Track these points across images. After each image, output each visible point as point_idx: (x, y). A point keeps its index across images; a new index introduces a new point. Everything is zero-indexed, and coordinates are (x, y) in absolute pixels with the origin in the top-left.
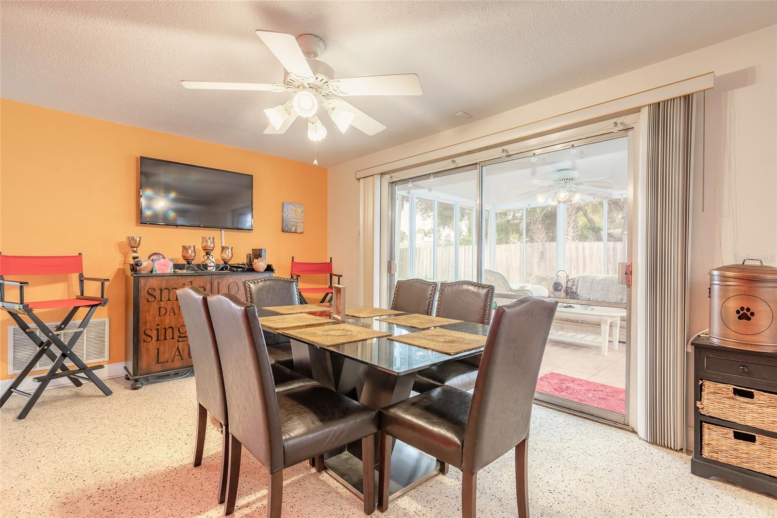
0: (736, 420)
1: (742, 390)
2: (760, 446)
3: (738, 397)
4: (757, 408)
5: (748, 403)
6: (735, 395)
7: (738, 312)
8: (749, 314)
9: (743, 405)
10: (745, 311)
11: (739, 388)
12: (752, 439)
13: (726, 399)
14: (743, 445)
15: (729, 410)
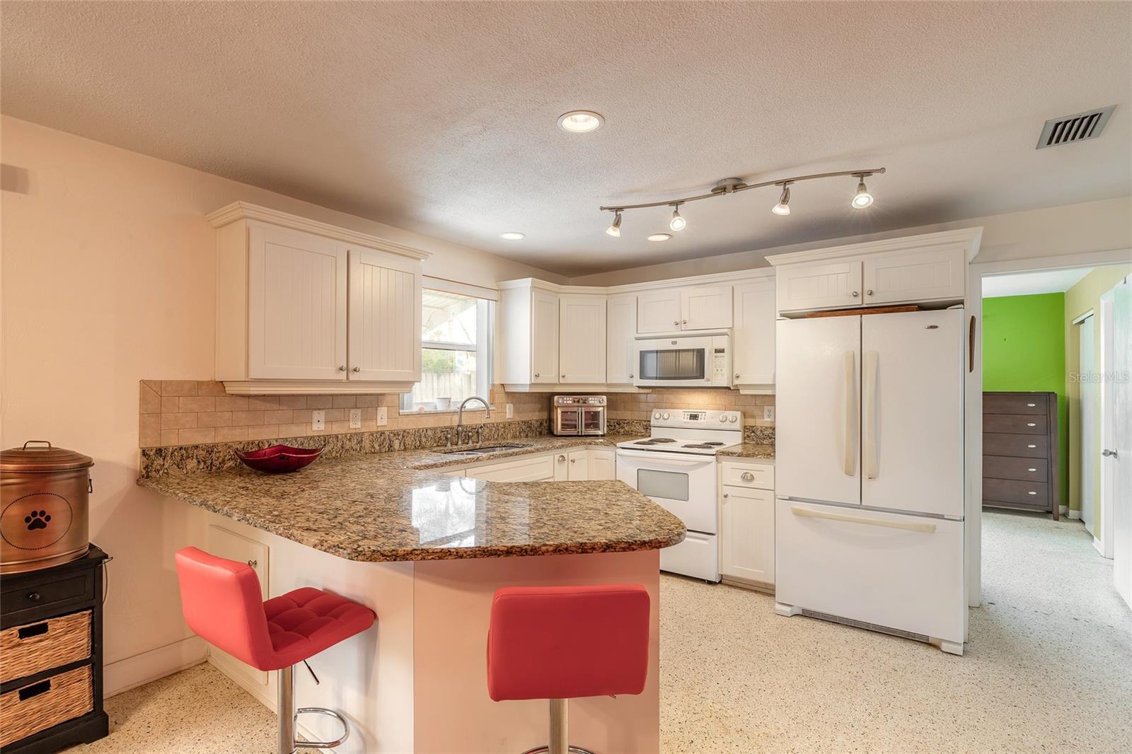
0: (24, 673)
1: (33, 626)
2: (56, 691)
3: (26, 640)
4: (51, 642)
5: (41, 641)
6: (21, 639)
7: (28, 520)
8: (43, 519)
9: (33, 648)
10: (38, 517)
11: (28, 626)
12: (45, 687)
13: (8, 650)
14: (34, 703)
15: (14, 663)
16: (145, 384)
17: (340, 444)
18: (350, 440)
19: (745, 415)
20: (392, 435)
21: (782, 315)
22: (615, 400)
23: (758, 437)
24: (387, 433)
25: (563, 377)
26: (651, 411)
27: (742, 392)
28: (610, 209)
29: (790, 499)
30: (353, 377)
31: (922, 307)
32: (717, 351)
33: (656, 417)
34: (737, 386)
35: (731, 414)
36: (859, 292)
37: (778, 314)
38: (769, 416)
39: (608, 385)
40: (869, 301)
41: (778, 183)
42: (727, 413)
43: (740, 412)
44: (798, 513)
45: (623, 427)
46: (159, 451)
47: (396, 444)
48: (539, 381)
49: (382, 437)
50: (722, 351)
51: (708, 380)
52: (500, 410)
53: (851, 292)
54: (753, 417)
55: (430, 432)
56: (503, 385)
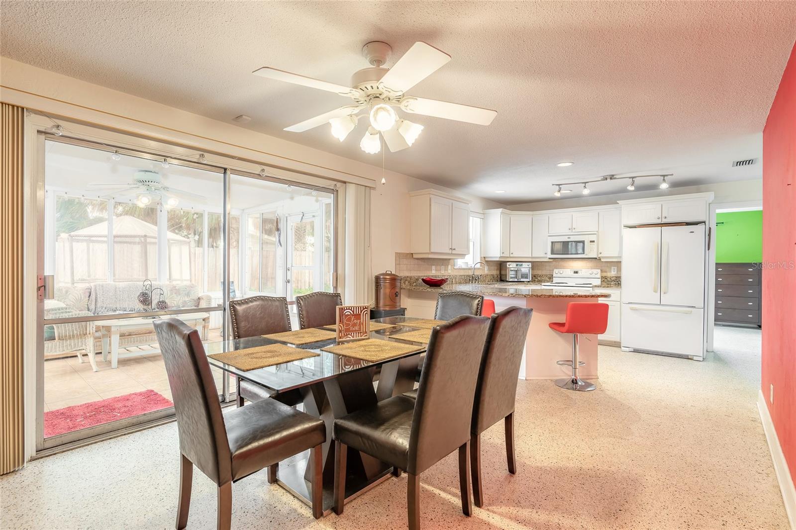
7: (395, 294)
10: (397, 293)
16: (396, 253)
19: (602, 271)
20: (453, 277)
21: (625, 226)
22: (535, 265)
23: (608, 281)
24: (451, 276)
25: (512, 254)
26: (553, 270)
27: (602, 260)
28: (557, 185)
29: (629, 303)
30: (454, 252)
31: (688, 224)
32: (591, 242)
33: (556, 272)
34: (599, 257)
35: (595, 271)
36: (660, 217)
37: (623, 226)
38: (614, 271)
39: (532, 258)
40: (664, 221)
41: (630, 178)
42: (593, 270)
43: (599, 270)
44: (632, 309)
45: (537, 278)
47: (454, 281)
48: (504, 255)
49: (450, 278)
50: (594, 242)
51: (586, 255)
52: (483, 269)
53: (657, 217)
54: (606, 272)
55: (463, 277)
56: (484, 257)
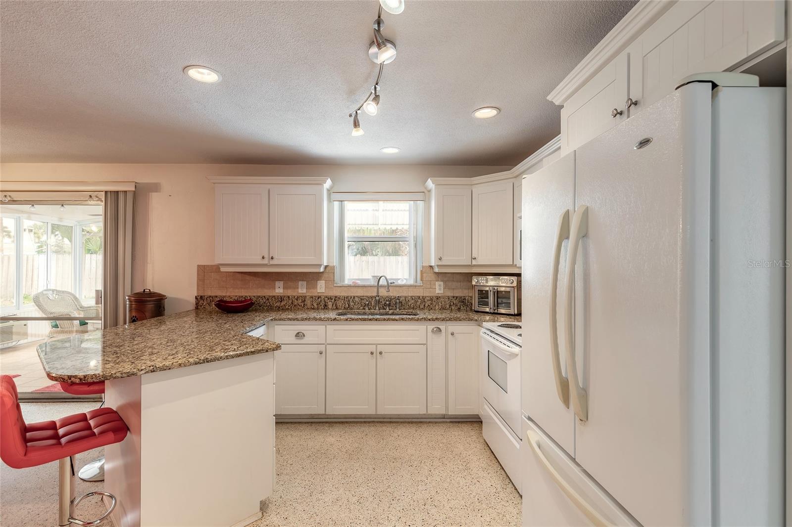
16: (199, 266)
17: (290, 301)
18: (297, 299)
20: (327, 299)
24: (323, 297)
30: (272, 262)
46: (201, 297)
47: (330, 304)
49: (319, 300)
52: (429, 286)
55: (357, 299)
56: (431, 266)
